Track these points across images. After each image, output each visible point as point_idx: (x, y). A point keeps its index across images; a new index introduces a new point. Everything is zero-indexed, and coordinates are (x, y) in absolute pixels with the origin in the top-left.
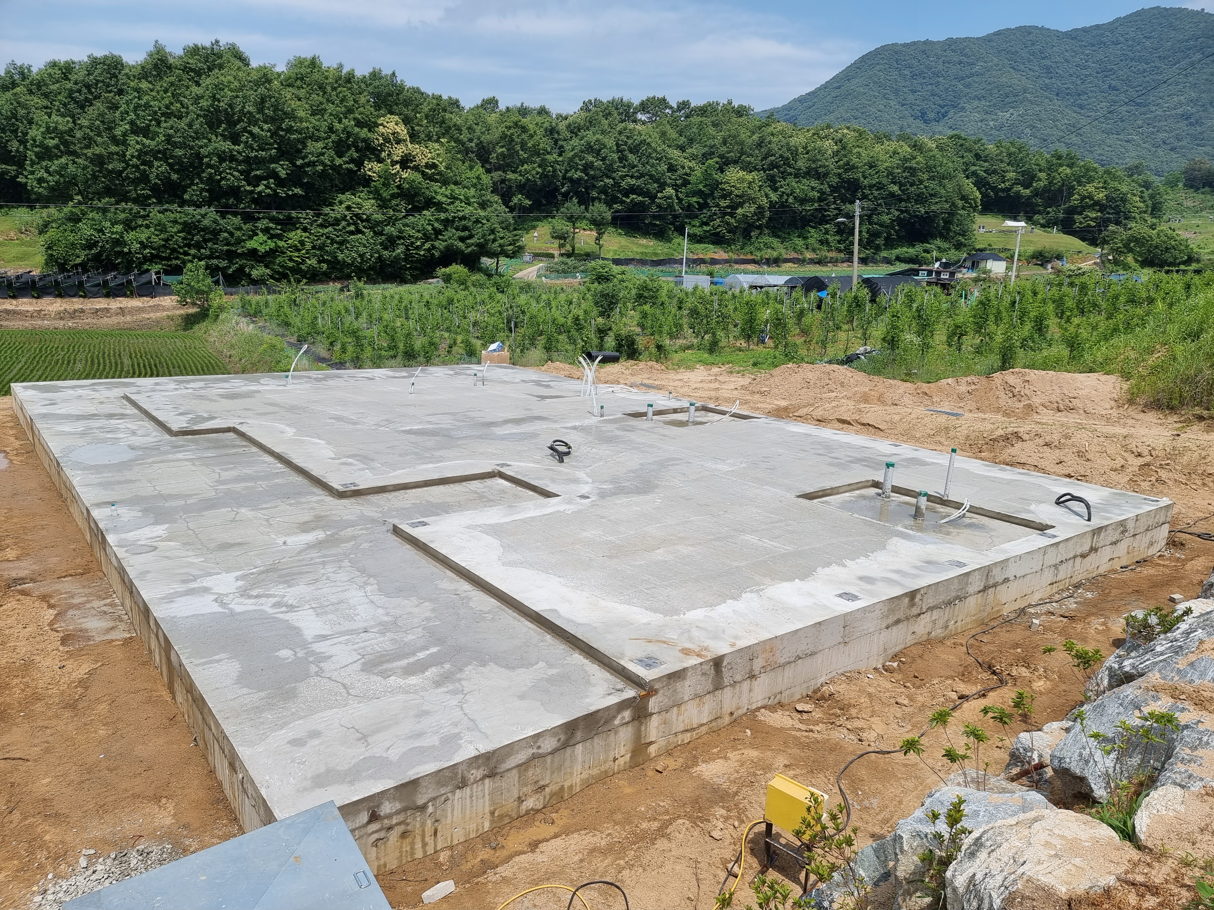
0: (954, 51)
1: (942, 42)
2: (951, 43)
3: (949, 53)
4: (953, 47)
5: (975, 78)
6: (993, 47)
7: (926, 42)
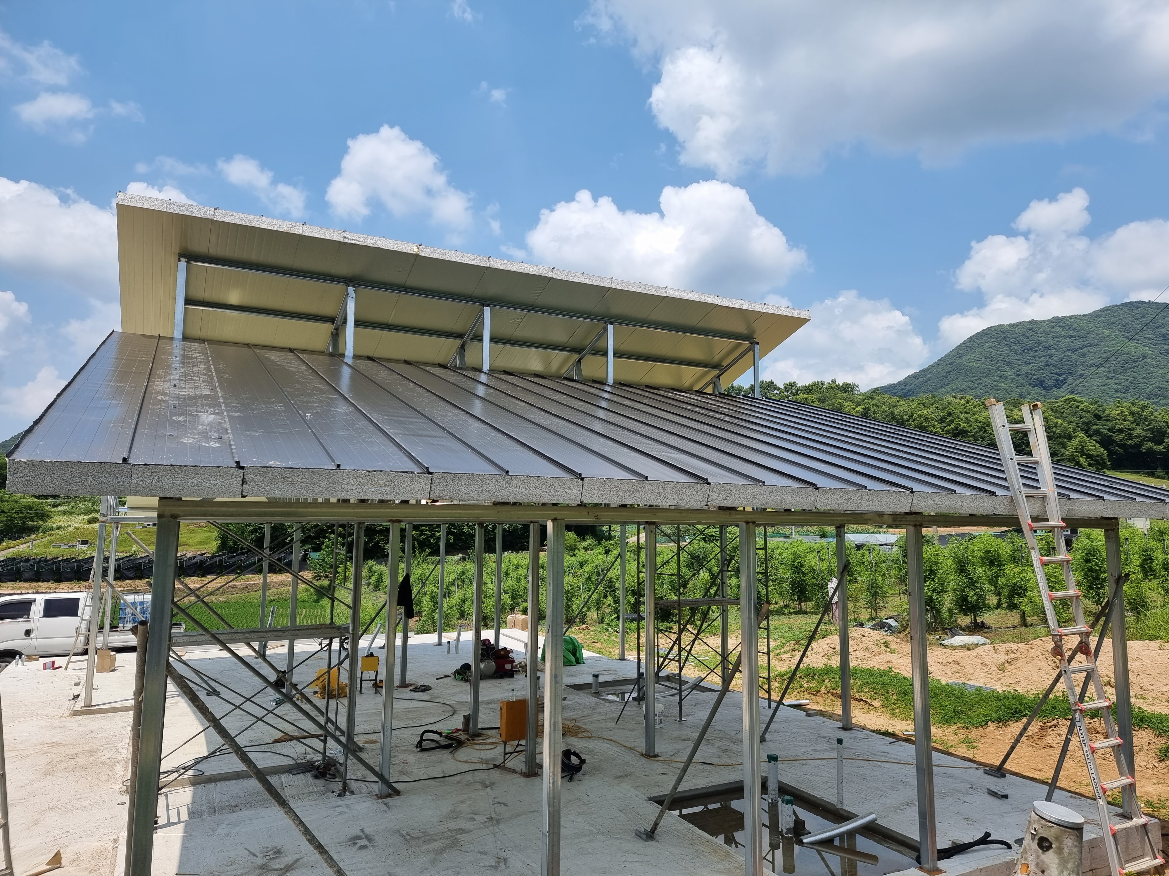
0: (1062, 327)
1: (1048, 321)
2: (1057, 321)
3: (1056, 329)
4: (1060, 324)
5: (1089, 349)
6: (1101, 321)
7: (1032, 322)
